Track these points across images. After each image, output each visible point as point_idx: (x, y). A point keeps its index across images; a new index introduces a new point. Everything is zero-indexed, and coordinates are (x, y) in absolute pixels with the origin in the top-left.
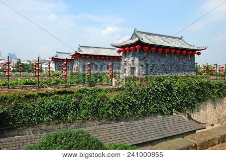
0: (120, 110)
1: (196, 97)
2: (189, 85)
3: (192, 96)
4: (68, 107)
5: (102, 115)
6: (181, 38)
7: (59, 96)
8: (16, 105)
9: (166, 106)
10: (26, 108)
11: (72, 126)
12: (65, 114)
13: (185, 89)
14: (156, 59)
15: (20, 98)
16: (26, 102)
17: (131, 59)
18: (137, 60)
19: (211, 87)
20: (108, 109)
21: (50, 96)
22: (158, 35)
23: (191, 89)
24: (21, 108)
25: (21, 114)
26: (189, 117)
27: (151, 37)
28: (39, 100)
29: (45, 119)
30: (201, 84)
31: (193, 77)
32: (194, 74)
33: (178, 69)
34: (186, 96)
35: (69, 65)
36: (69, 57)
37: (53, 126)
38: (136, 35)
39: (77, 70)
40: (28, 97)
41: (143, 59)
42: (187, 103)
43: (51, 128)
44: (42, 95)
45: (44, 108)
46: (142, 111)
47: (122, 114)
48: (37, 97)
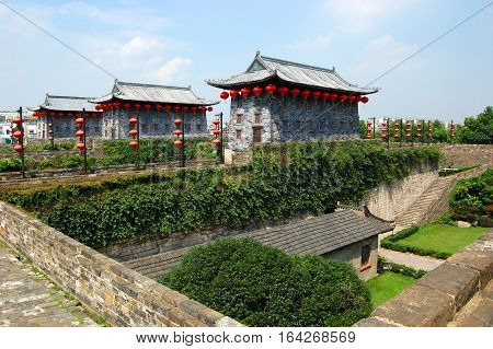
0: (248, 208)
1: (364, 180)
2: (353, 157)
3: (357, 177)
4: (162, 206)
5: (220, 218)
6: (332, 71)
7: (143, 187)
8: (65, 210)
9: (319, 198)
10: (84, 215)
11: (167, 244)
12: (157, 220)
13: (347, 165)
14: (299, 112)
15: (70, 194)
16: (81, 201)
17: (253, 110)
18: (266, 112)
19: (386, 161)
20: (229, 207)
21: (125, 187)
22: (297, 65)
23: (357, 164)
24: (75, 214)
25: (75, 228)
26: (367, 213)
27: (285, 68)
28: (108, 196)
29: (121, 234)
30: (371, 156)
31: (357, 143)
32: (356, 137)
33: (333, 129)
34: (350, 178)
35: (91, 124)
36: (91, 108)
37: (133, 247)
38: (260, 64)
39: (113, 136)
40: (86, 192)
41: (278, 111)
42: (351, 190)
43: (129, 252)
44: (111, 186)
45: (118, 211)
46: (283, 207)
47: (252, 215)
48: (103, 191)
